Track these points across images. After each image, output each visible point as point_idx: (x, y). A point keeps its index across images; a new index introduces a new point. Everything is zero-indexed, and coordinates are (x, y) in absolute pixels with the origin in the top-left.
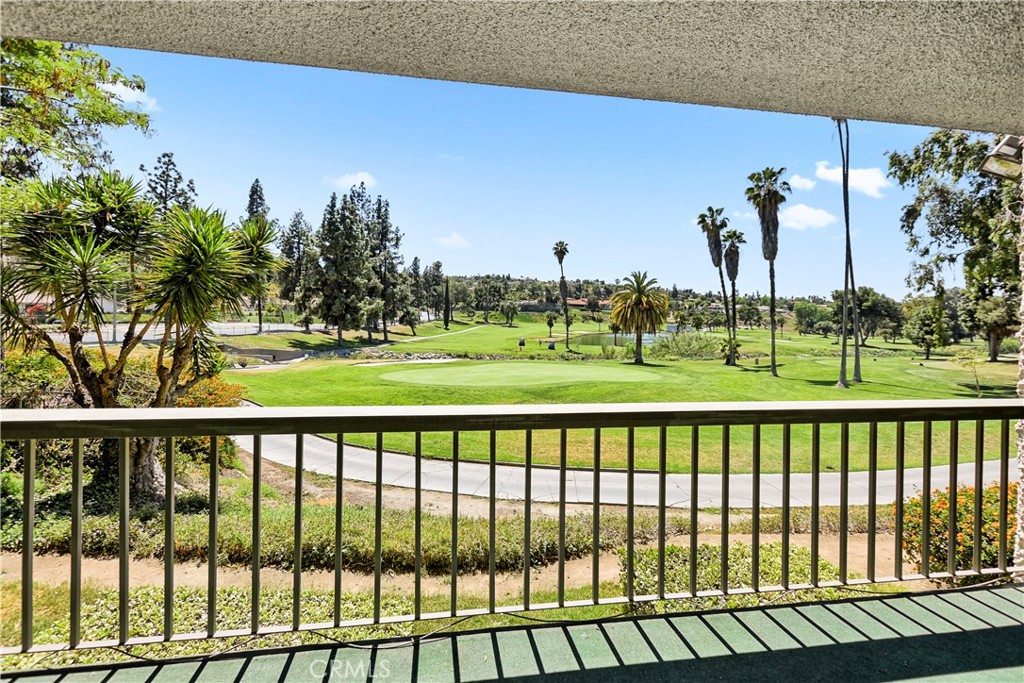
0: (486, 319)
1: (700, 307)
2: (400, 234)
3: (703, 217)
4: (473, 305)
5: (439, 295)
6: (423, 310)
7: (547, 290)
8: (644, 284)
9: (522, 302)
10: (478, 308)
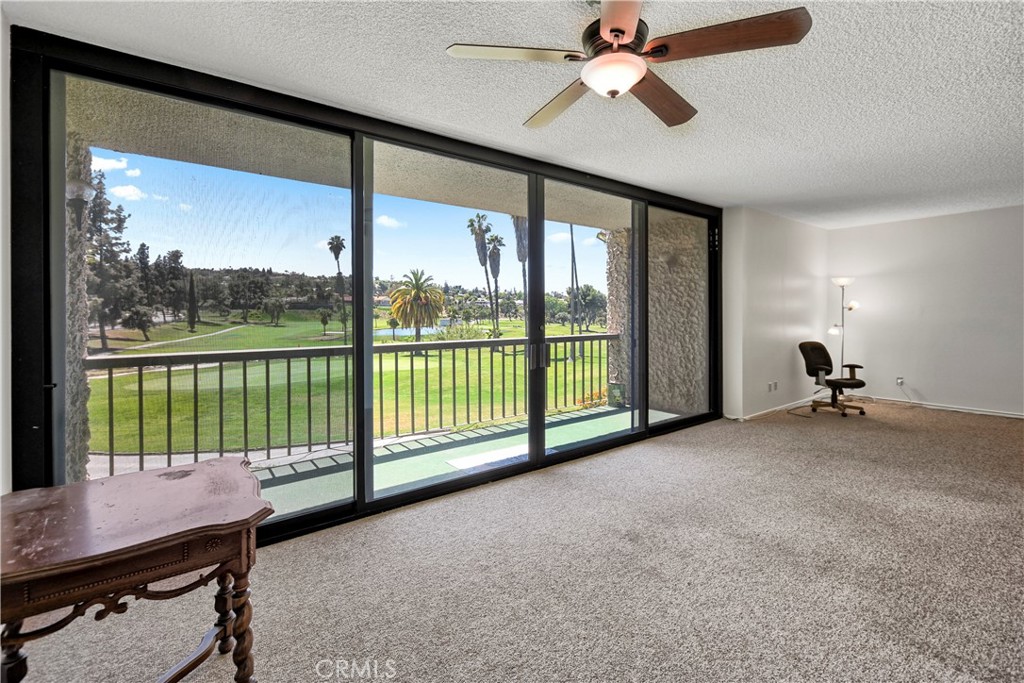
0: (245, 318)
1: (468, 302)
2: (124, 213)
3: (472, 221)
4: (227, 302)
5: (180, 291)
6: (157, 309)
7: (318, 285)
8: (422, 281)
9: (289, 299)
10: (234, 306)
